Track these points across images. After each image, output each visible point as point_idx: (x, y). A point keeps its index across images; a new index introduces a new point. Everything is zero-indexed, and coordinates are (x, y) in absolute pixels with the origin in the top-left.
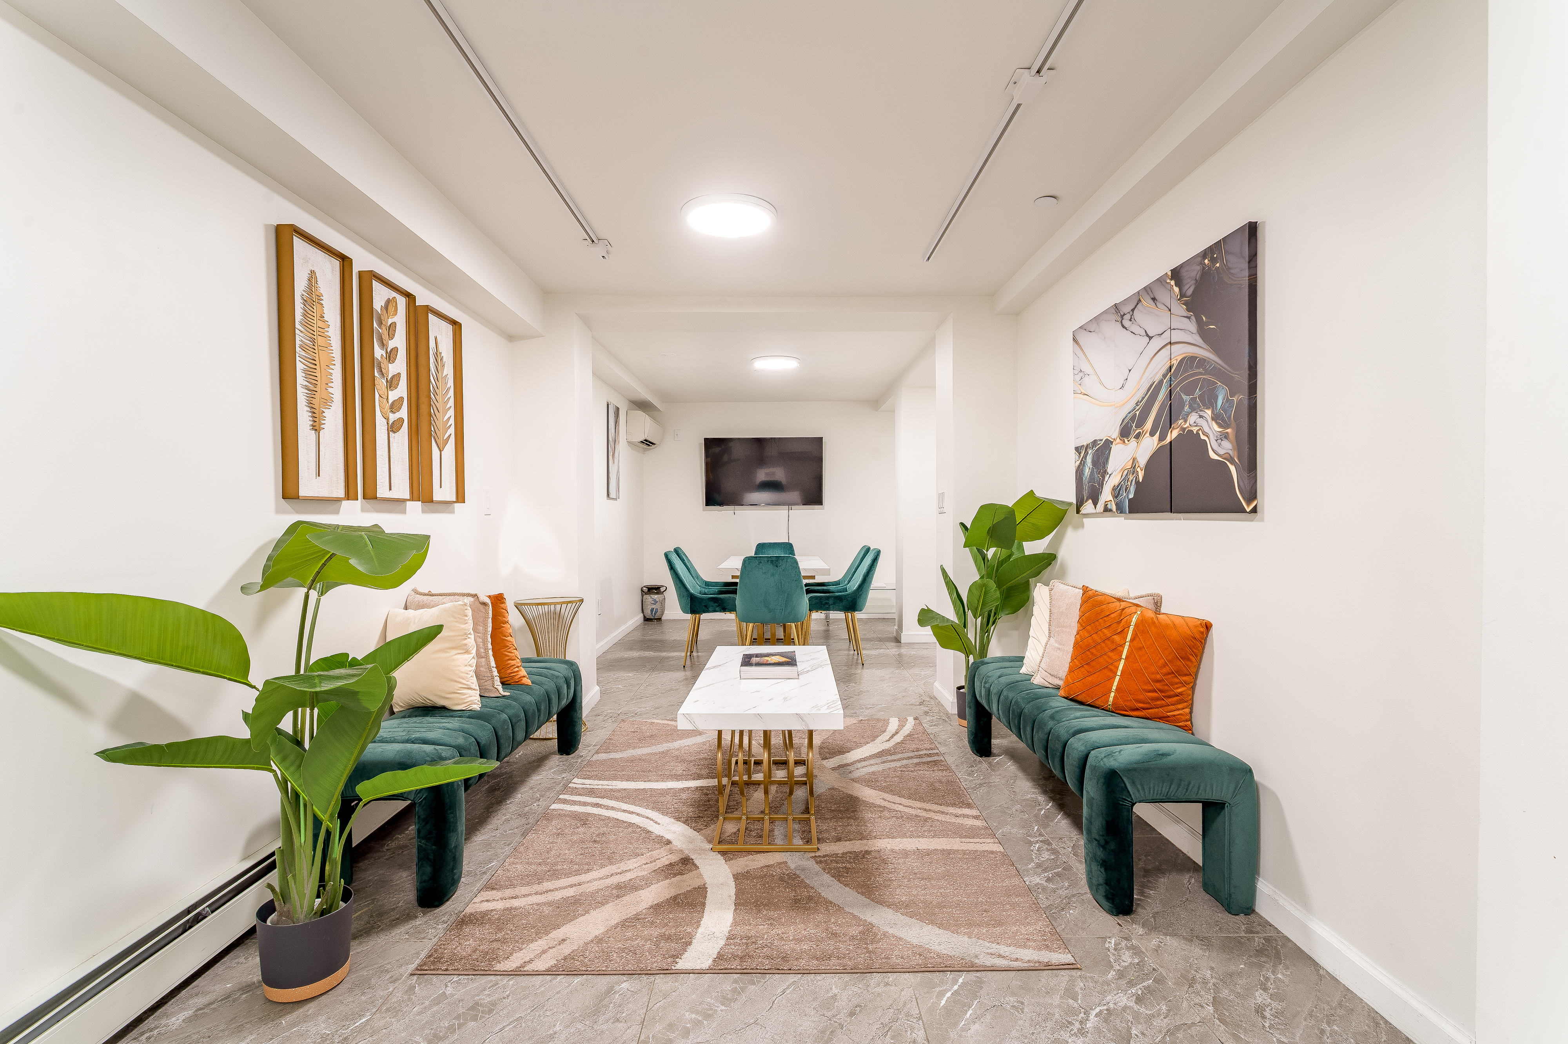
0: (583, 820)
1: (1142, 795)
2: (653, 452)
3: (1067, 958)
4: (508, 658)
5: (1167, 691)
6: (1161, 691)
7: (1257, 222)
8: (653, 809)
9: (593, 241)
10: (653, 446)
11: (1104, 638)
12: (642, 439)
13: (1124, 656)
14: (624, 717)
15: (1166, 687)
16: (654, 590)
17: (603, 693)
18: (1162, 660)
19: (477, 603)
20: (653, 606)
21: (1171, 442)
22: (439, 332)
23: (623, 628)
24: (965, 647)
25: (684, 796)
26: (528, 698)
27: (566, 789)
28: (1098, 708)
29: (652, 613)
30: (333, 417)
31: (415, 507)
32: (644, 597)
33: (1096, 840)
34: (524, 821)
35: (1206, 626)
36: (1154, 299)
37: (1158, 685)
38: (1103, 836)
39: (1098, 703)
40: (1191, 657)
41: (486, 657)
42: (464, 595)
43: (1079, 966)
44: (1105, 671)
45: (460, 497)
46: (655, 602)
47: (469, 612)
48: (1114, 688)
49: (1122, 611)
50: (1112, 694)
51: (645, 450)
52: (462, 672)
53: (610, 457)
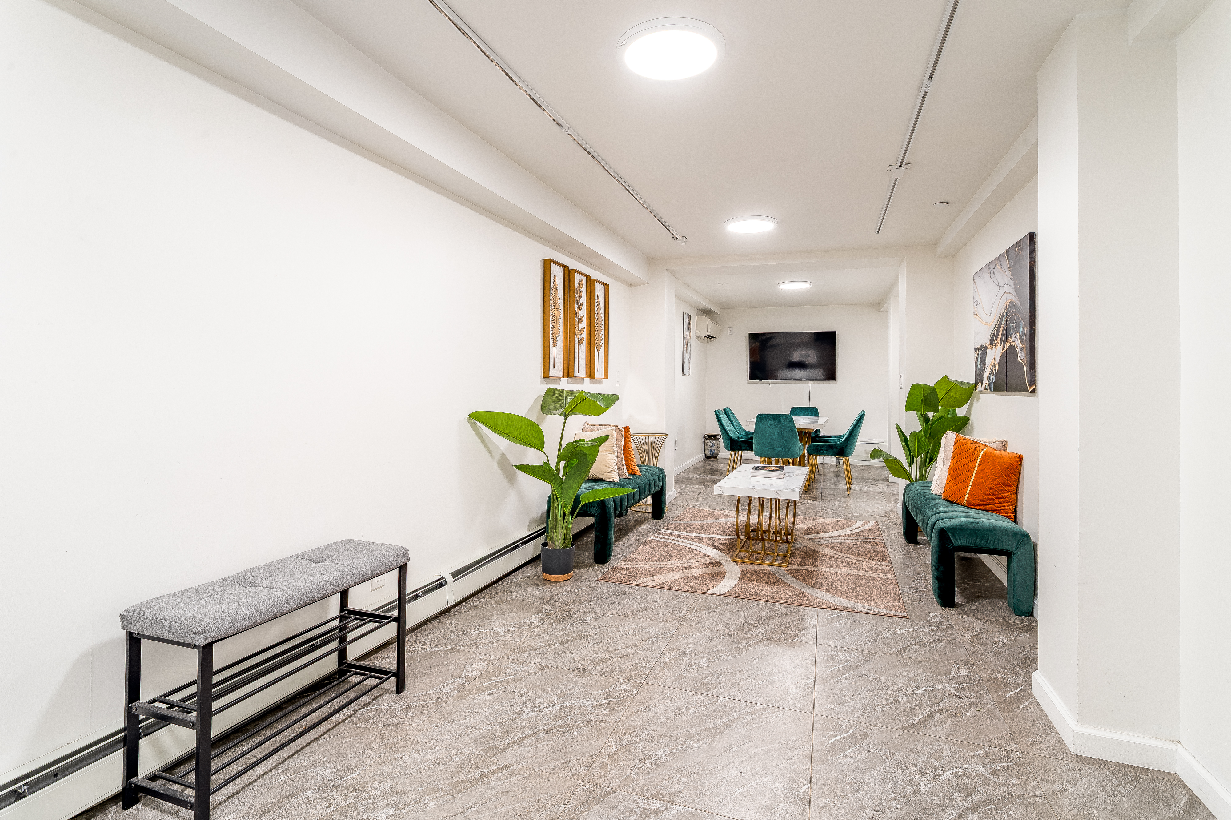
0: (667, 544)
1: (960, 543)
2: (713, 343)
3: (905, 614)
4: (630, 460)
5: (997, 494)
6: (993, 495)
7: (1034, 233)
8: (703, 544)
9: (677, 238)
10: (714, 339)
11: (964, 464)
12: (706, 335)
13: (974, 475)
14: (689, 507)
15: (996, 493)
16: (712, 437)
17: (677, 495)
18: (994, 477)
19: (617, 430)
20: (712, 448)
21: (1006, 350)
22: (600, 290)
23: (691, 460)
24: (908, 477)
25: (719, 541)
26: (640, 481)
27: (657, 532)
28: (960, 504)
29: (711, 453)
30: (560, 340)
31: (587, 381)
32: (706, 442)
33: (934, 566)
34: (637, 542)
35: (1020, 458)
36: (1001, 264)
37: (992, 491)
38: (937, 563)
39: (959, 501)
40: (1011, 475)
41: (621, 458)
42: (611, 426)
43: (908, 617)
44: (964, 483)
45: (606, 376)
46: (713, 445)
47: (615, 434)
48: (968, 492)
49: (976, 449)
50: (967, 496)
51: (708, 341)
52: (611, 463)
53: (685, 348)
